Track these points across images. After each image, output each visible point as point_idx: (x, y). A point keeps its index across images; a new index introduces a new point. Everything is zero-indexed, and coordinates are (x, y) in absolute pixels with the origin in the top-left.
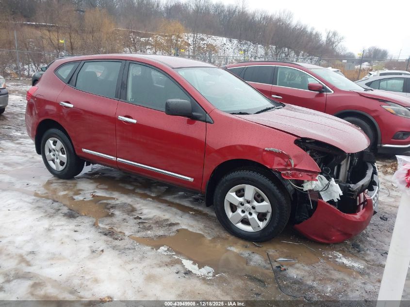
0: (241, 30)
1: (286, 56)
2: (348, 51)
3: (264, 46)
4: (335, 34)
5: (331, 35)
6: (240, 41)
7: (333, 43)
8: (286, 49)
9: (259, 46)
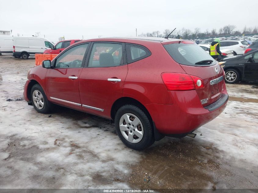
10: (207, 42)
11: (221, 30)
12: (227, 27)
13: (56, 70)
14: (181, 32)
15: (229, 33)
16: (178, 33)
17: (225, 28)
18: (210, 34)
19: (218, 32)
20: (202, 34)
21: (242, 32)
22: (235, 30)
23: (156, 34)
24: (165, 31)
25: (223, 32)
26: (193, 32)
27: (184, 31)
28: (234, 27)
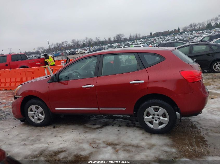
10: (109, 48)
11: (114, 38)
12: (118, 35)
13: (60, 83)
14: (85, 41)
15: (120, 40)
16: (83, 42)
17: (117, 36)
18: (107, 41)
19: (112, 39)
20: (101, 41)
21: (128, 38)
22: (124, 37)
23: (65, 43)
24: (72, 41)
25: (116, 39)
26: (95, 40)
27: (88, 40)
28: (123, 35)
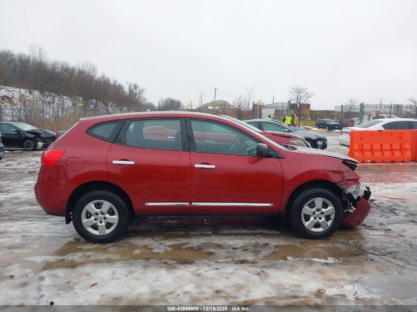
0: (41, 81)
1: (95, 107)
2: (148, 102)
3: (71, 98)
4: (136, 87)
5: (132, 87)
6: (42, 93)
7: (136, 94)
8: (94, 100)
9: (65, 97)
